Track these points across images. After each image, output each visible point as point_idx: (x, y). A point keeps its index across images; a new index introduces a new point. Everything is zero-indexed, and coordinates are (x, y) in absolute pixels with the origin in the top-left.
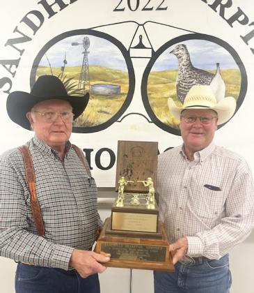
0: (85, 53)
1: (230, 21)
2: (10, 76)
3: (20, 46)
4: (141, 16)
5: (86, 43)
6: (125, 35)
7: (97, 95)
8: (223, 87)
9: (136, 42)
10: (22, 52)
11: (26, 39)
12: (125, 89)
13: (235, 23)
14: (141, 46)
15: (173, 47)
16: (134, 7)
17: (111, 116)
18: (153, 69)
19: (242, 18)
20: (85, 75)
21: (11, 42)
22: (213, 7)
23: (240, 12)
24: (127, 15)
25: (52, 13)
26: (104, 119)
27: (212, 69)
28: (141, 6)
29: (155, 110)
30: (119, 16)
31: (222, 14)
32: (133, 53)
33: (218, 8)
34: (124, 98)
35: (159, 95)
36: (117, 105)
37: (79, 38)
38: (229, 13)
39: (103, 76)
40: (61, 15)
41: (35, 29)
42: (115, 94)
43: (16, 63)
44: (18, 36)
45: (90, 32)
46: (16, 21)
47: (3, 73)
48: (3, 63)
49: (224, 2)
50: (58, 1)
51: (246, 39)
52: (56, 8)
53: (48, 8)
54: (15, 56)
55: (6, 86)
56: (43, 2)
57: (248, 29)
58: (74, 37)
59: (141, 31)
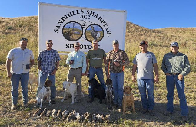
0: (74, 26)
1: (102, 22)
2: (58, 29)
3: (60, 24)
4: (85, 20)
6: (82, 23)
7: (75, 34)
9: (84, 25)
10: (61, 25)
11: (62, 22)
12: (81, 33)
14: (85, 25)
15: (91, 26)
16: (83, 18)
18: (87, 30)
19: (104, 22)
21: (59, 23)
22: (99, 19)
23: (103, 20)
24: (82, 19)
26: (77, 39)
28: (85, 18)
31: (100, 20)
32: (83, 26)
35: (88, 35)
36: (79, 36)
41: (64, 20)
42: (79, 34)
43: (60, 27)
44: (60, 21)
45: (75, 22)
46: (60, 19)
47: (57, 29)
48: (57, 27)
49: (101, 18)
50: (69, 15)
51: (104, 26)
52: (68, 17)
53: (67, 17)
54: (59, 25)
55: (57, 31)
56: (66, 15)
57: (105, 24)
58: (71, 23)
59: (85, 23)
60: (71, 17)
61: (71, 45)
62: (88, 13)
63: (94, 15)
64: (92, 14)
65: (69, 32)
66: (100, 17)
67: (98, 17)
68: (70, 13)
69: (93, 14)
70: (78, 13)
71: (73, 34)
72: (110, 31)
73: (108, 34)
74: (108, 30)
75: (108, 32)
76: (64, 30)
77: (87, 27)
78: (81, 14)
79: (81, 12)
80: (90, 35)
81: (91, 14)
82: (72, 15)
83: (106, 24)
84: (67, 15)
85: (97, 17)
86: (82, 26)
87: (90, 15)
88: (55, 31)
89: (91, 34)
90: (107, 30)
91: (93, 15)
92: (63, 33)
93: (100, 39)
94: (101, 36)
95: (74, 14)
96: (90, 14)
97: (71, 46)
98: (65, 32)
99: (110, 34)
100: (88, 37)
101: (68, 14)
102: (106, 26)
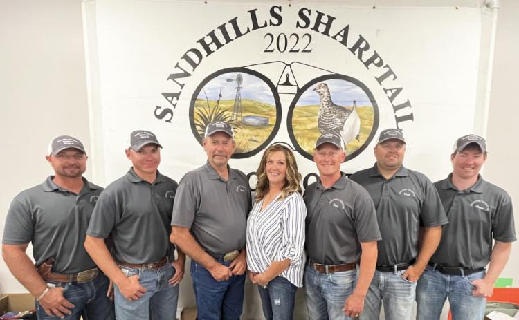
0: (239, 88)
1: (367, 64)
2: (171, 107)
3: (181, 80)
4: (288, 57)
5: (239, 79)
7: (247, 125)
8: (359, 123)
9: (284, 80)
10: (182, 86)
11: (186, 74)
12: (273, 121)
13: (372, 65)
14: (287, 83)
15: (316, 85)
16: (282, 48)
17: (259, 145)
18: (298, 104)
19: (377, 61)
20: (238, 108)
21: (173, 77)
22: (353, 50)
24: (276, 55)
26: (253, 147)
27: (349, 106)
28: (289, 48)
29: (299, 140)
30: (269, 57)
31: (360, 57)
32: (280, 89)
33: (357, 52)
34: (272, 128)
35: (302, 127)
36: (265, 134)
37: (234, 75)
38: (367, 56)
39: (254, 109)
40: (217, 54)
41: (194, 65)
42: (265, 125)
44: (179, 71)
45: (243, 70)
46: (177, 58)
47: (165, 104)
48: (166, 95)
50: (215, 40)
51: (380, 80)
52: (213, 47)
53: (206, 47)
54: (176, 89)
55: (168, 116)
56: (202, 41)
57: (382, 71)
58: (229, 74)
59: (288, 70)
60: (227, 47)
62: (303, 23)
63: (332, 32)
64: (322, 28)
66: (361, 40)
67: (352, 41)
68: (222, 28)
69: (329, 25)
70: (256, 26)
72: (408, 104)
73: (399, 119)
74: (399, 100)
75: (396, 108)
76: (196, 110)
78: (270, 29)
79: (269, 17)
80: (313, 129)
81: (316, 29)
82: (228, 40)
83: (390, 72)
84: (208, 40)
85: (344, 42)
86: (274, 89)
87: (313, 33)
88: (160, 117)
89: (316, 125)
90: (391, 99)
91: (326, 33)
92: (193, 125)
93: (360, 144)
95: (239, 34)
96: (312, 25)
98: (204, 118)
99: (410, 117)
100: (303, 135)
101: (212, 34)
102: (389, 83)
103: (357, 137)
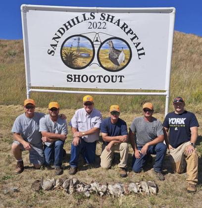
0: (79, 43)
1: (127, 33)
2: (54, 50)
3: (57, 40)
4: (97, 31)
5: (79, 39)
7: (82, 57)
9: (96, 39)
10: (58, 42)
11: (59, 37)
12: (91, 55)
13: (129, 34)
14: (97, 41)
15: (108, 41)
16: (95, 27)
17: (87, 64)
18: (101, 49)
19: (131, 32)
21: (54, 38)
22: (122, 28)
23: (131, 30)
24: (93, 30)
25: (68, 29)
27: (120, 49)
28: (97, 27)
30: (90, 30)
31: (124, 30)
32: (94, 43)
33: (123, 28)
34: (91, 58)
35: (103, 58)
38: (127, 30)
40: (71, 29)
41: (62, 34)
42: (88, 57)
44: (56, 36)
46: (56, 31)
47: (51, 49)
48: (52, 45)
49: (125, 26)
50: (70, 24)
51: (132, 39)
52: (69, 27)
53: (66, 27)
54: (55, 43)
55: (53, 53)
56: (65, 25)
57: (133, 36)
58: (75, 38)
59: (97, 36)
60: (74, 27)
61: (75, 76)
62: (102, 18)
63: (113, 22)
64: (110, 20)
65: (71, 54)
66: (125, 24)
67: (121, 24)
68: (73, 20)
69: (112, 19)
70: (85, 19)
71: (77, 56)
72: (143, 49)
73: (139, 55)
74: (139, 47)
75: (138, 50)
76: (63, 51)
77: (102, 44)
78: (90, 20)
79: (90, 16)
80: (106, 58)
81: (107, 20)
82: (75, 24)
83: (136, 37)
84: (67, 24)
85: (118, 25)
86: (92, 43)
87: (106, 22)
88: (50, 54)
89: (108, 57)
90: (136, 47)
91: (111, 22)
92: (62, 57)
93: (125, 64)
94: (126, 58)
95: (79, 22)
97: (75, 78)
98: (65, 54)
99: (144, 54)
100: (103, 61)
101: (69, 22)
102: (135, 41)
103: (124, 61)
